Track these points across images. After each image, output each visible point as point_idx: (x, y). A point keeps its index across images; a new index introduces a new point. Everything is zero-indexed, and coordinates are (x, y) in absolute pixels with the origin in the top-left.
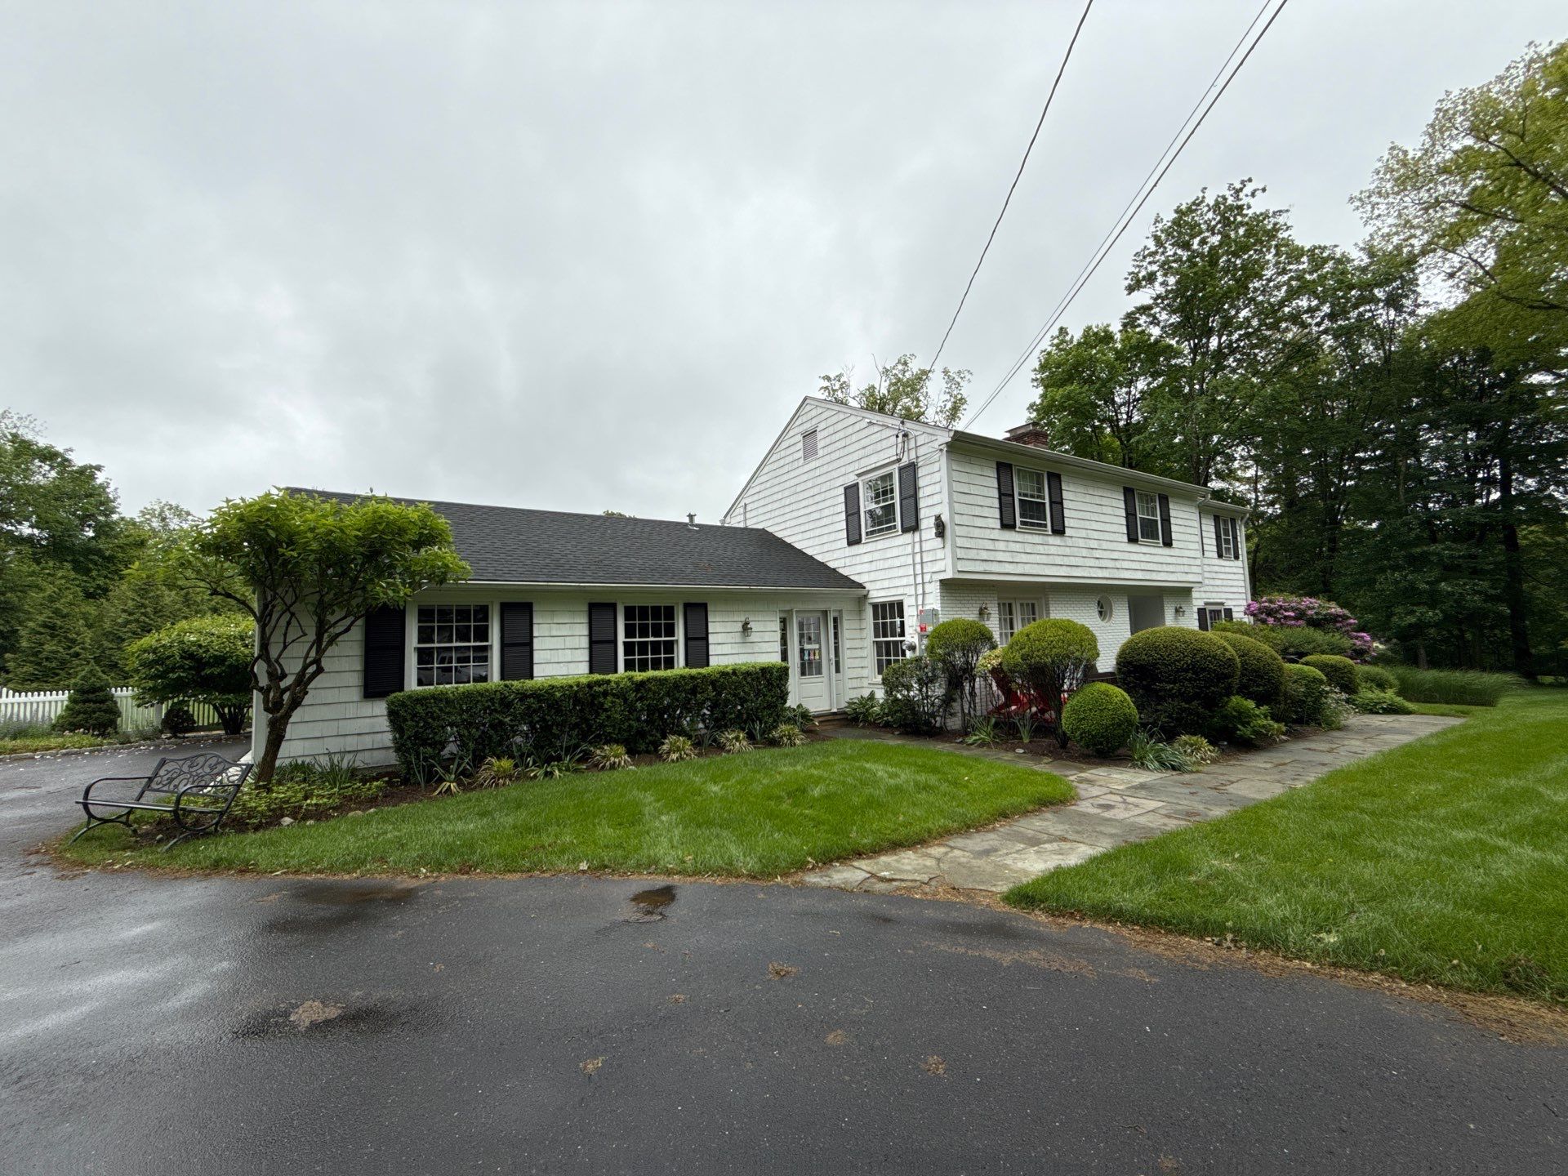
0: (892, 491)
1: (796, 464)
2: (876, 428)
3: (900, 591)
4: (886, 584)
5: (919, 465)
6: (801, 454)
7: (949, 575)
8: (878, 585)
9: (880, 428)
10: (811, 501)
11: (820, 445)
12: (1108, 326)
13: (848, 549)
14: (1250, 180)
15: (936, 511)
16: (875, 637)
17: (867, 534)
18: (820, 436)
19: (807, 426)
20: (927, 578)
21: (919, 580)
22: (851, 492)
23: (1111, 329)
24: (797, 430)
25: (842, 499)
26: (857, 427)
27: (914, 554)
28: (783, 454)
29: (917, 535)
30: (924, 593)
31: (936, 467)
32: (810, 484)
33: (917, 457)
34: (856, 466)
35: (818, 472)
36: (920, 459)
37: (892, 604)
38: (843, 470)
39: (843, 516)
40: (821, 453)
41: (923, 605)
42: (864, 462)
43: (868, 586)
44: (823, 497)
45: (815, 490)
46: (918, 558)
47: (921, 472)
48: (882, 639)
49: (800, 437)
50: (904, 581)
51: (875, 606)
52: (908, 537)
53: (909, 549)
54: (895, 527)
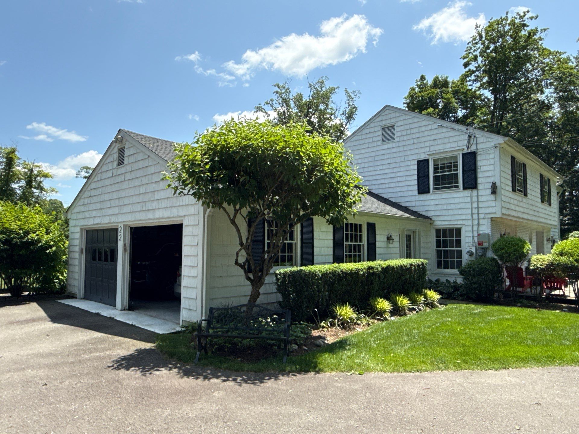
0: (456, 166)
1: (375, 144)
2: (445, 130)
3: (459, 222)
4: (449, 218)
5: (478, 153)
6: (380, 138)
7: (498, 215)
8: (441, 218)
9: (449, 130)
10: (387, 166)
11: (396, 135)
12: (447, 77)
13: (417, 197)
14: (528, 12)
15: (492, 180)
16: (437, 247)
17: (435, 189)
18: (396, 129)
19: (388, 123)
20: (481, 216)
21: (475, 217)
22: (422, 165)
23: (448, 79)
24: (376, 124)
25: (416, 167)
26: (430, 127)
27: (472, 203)
28: (364, 137)
29: (475, 192)
30: (478, 225)
31: (492, 156)
32: (387, 156)
33: (477, 149)
34: (428, 149)
35: (394, 150)
36: (478, 151)
37: (451, 230)
38: (416, 151)
39: (416, 177)
40: (397, 139)
41: (478, 231)
42: (433, 148)
43: (433, 218)
44: (398, 165)
45: (392, 161)
46: (475, 205)
47: (479, 158)
48: (442, 249)
49: (380, 129)
50: (463, 217)
51: (438, 231)
52: (468, 193)
53: (469, 200)
54: (457, 186)
